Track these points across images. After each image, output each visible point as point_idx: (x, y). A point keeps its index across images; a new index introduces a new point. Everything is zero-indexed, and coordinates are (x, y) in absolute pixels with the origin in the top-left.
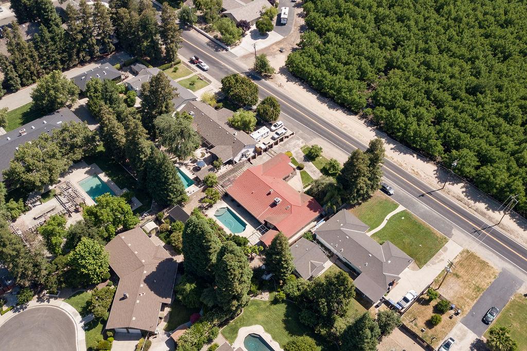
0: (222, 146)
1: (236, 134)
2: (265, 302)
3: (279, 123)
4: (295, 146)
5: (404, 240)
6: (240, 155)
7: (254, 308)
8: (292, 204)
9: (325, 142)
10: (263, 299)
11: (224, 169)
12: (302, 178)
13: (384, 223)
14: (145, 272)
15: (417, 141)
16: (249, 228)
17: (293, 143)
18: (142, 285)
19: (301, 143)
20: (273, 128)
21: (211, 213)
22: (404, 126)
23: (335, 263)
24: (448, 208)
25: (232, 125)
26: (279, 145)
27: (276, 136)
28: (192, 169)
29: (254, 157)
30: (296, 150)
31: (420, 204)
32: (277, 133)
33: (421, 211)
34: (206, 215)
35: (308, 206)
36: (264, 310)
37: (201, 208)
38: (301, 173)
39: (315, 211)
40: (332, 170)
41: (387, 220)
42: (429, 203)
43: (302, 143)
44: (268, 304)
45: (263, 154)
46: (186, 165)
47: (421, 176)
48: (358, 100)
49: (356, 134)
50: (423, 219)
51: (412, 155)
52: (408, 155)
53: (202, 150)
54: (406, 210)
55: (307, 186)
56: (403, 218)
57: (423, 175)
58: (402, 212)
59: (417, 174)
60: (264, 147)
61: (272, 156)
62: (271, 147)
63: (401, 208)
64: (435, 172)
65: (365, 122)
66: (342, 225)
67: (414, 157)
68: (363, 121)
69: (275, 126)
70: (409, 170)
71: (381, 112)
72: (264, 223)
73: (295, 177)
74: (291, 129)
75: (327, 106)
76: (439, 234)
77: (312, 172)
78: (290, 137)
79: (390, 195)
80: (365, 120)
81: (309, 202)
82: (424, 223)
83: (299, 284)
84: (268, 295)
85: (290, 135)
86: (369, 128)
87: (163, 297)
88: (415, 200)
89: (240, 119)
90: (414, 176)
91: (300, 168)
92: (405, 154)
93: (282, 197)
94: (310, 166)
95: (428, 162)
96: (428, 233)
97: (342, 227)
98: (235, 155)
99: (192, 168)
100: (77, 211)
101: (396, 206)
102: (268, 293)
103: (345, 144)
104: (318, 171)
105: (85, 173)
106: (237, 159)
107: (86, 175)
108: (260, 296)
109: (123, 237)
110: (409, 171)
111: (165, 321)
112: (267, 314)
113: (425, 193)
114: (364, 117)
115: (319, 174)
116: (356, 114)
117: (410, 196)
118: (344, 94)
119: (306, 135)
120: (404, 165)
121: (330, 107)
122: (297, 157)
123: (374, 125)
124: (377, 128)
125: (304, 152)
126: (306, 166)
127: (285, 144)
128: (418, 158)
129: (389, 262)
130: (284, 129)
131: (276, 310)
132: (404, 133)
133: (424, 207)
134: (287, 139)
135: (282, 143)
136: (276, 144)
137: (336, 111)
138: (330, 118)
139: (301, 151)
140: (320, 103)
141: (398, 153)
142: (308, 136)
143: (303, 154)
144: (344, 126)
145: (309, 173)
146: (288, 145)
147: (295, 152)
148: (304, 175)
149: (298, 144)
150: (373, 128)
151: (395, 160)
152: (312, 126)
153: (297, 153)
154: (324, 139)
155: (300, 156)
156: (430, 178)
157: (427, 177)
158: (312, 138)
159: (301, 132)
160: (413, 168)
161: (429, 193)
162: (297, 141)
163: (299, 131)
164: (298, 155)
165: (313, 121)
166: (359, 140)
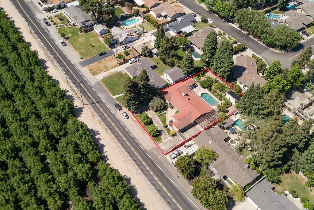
4: (166, 143)
12: (166, 119)
17: (167, 147)
18: (247, 67)
30: (166, 141)
47: (92, 114)
49: (118, 150)
54: (113, 96)
56: (117, 92)
63: (115, 97)
70: (96, 118)
73: (170, 120)
88: (104, 101)
103: (130, 142)
110: (97, 118)
113: (96, 103)
115: (154, 121)
117: (106, 103)
120: (98, 122)
122: (166, 134)
126: (161, 127)
133: (102, 97)
137: (125, 176)
138: (133, 168)
139: (163, 139)
140: (136, 187)
141: (97, 131)
142: (154, 153)
143: (161, 136)
144: (124, 159)
145: (161, 122)
146: (171, 145)
147: (167, 139)
148: (164, 121)
149: (163, 145)
150: (103, 155)
151: (101, 126)
152: (149, 162)
153: (166, 138)
154: (143, 148)
155: (164, 135)
156: (87, 112)
157: (88, 113)
158: (152, 150)
159: (159, 157)
160: (93, 119)
161: (94, 103)
162: (164, 148)
163: (160, 158)
164: (165, 136)
165: (147, 167)
166: (118, 145)
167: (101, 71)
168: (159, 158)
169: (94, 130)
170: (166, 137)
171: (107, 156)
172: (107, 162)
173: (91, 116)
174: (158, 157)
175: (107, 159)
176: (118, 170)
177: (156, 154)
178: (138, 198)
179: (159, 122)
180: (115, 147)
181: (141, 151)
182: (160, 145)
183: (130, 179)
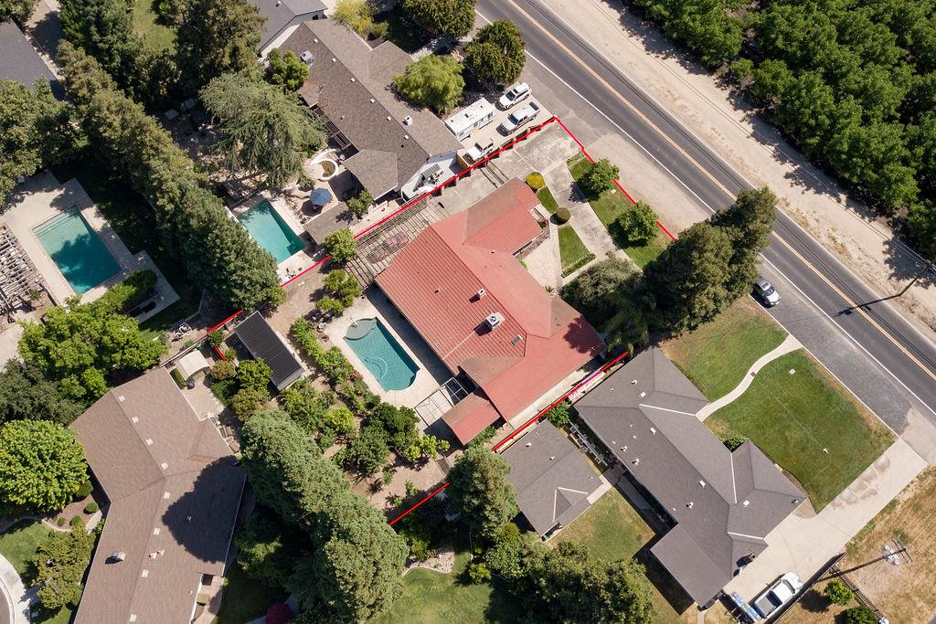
0: (375, 153)
1: (410, 122)
2: (443, 577)
3: (520, 87)
4: (553, 157)
5: (787, 434)
6: (416, 178)
7: (415, 590)
8: (529, 330)
9: (628, 145)
10: (439, 570)
11: (375, 214)
12: (562, 246)
13: (748, 380)
14: (167, 495)
15: (855, 165)
16: (424, 376)
17: (549, 146)
18: (157, 531)
19: (568, 148)
20: (504, 100)
21: (336, 333)
22: (827, 122)
23: (616, 486)
24: (904, 350)
25: (401, 92)
26: (514, 149)
27: (510, 126)
28: (300, 206)
29: (451, 183)
30: (555, 165)
31: (840, 335)
32: (512, 118)
33: (838, 354)
34: (325, 338)
35: (567, 337)
36: (440, 598)
37: (314, 316)
38: (561, 233)
39: (582, 351)
40: (636, 233)
41: (753, 374)
42: (863, 334)
43: (572, 146)
44: (450, 582)
45: (475, 173)
46: (288, 195)
47: (849, 257)
48: (720, 37)
49: (707, 129)
50: (842, 377)
51: (836, 196)
52: (825, 198)
53: (328, 156)
54: (802, 350)
55: (570, 271)
56: (792, 372)
57: (855, 255)
58: (792, 354)
59: (842, 250)
60: (476, 154)
61: (495, 180)
62: (496, 155)
63: (790, 344)
64: (887, 247)
65: (732, 93)
66: (643, 395)
67: (839, 201)
68: (726, 93)
69: (510, 96)
70: (824, 239)
71: (775, 77)
72: (457, 372)
73: (546, 243)
74: (549, 107)
75: (643, 43)
76: (875, 420)
77: (586, 231)
78: (544, 129)
79: (768, 305)
80: (731, 88)
81: (571, 326)
82: (843, 388)
83: (525, 552)
84: (453, 560)
85: (545, 124)
86: (740, 111)
87: (205, 560)
88: (829, 323)
89: (421, 80)
90: (832, 255)
91: (558, 220)
92: (818, 191)
93: (505, 312)
94: (586, 216)
95: (873, 217)
96: (850, 417)
97: (643, 401)
98: (403, 179)
99: (300, 204)
100: (27, 307)
101: (779, 338)
102: (452, 554)
103: (674, 154)
104: (604, 229)
105: (52, 205)
106: (408, 190)
107: (54, 208)
108: (432, 561)
109: (122, 398)
110: (822, 242)
111: (211, 610)
112: (445, 608)
113: (855, 305)
114: (729, 79)
115: (604, 237)
116: (711, 70)
117: (816, 311)
118: (686, 18)
119: (584, 125)
120: (812, 223)
121: (650, 47)
122: (556, 187)
123: (754, 106)
124: (758, 113)
125: (573, 172)
126: (575, 214)
127: (529, 146)
128: (848, 206)
129: (746, 503)
130: (532, 104)
131: (467, 598)
132: (825, 139)
133: (847, 343)
134: (535, 135)
135: (522, 144)
136: (509, 146)
137: (664, 59)
138: (647, 80)
139: (566, 171)
140: (626, 33)
141: (801, 188)
142: (589, 127)
143: (572, 180)
144: (679, 102)
145: (580, 233)
146: (536, 151)
147: (552, 172)
148: (568, 238)
149: (563, 150)
150: (749, 112)
151: (793, 207)
152: (600, 98)
153: (556, 174)
154: (626, 139)
155: (564, 185)
156: (872, 262)
157: (866, 260)
158: (597, 134)
159: (572, 114)
160: (834, 235)
161: (865, 306)
162: (559, 140)
163: (568, 112)
164: (559, 180)
165: (606, 84)
166: (712, 145)
167: (915, 505)
168: (571, 111)
169: (812, 191)
170: (556, 177)
171: (735, 110)
172: (728, 92)
173: (847, 245)
174: (574, 115)
175: (733, 100)
176: (690, 72)
177: (584, 123)
178: (615, 11)
179: (587, 233)
180: (720, 138)
181: (634, 127)
182: (572, 152)
183: (647, 50)
